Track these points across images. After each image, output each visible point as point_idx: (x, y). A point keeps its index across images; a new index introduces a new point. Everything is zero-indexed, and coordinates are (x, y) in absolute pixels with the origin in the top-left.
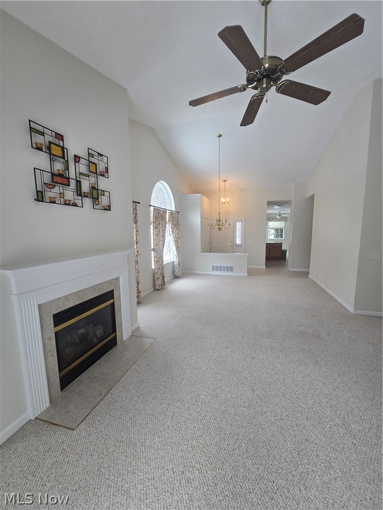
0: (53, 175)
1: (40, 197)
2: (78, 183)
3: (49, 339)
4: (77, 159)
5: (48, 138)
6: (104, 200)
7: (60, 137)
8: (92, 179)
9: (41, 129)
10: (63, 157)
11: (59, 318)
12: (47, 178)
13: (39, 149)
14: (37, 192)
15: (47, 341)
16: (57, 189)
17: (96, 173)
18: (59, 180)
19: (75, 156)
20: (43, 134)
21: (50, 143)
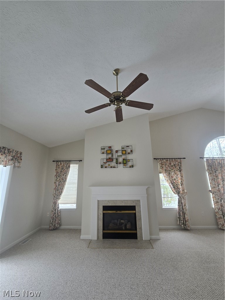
0: (107, 159)
1: (102, 167)
2: (117, 159)
3: (100, 214)
4: (117, 151)
5: (106, 149)
6: (130, 164)
7: (110, 147)
8: (123, 157)
9: (104, 148)
10: (111, 153)
11: (105, 208)
12: (105, 161)
13: (103, 153)
14: (101, 165)
15: (99, 214)
16: (108, 164)
17: (126, 154)
18: (109, 160)
19: (116, 151)
20: (104, 149)
21: (107, 150)
